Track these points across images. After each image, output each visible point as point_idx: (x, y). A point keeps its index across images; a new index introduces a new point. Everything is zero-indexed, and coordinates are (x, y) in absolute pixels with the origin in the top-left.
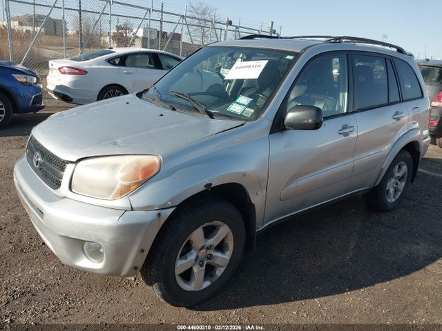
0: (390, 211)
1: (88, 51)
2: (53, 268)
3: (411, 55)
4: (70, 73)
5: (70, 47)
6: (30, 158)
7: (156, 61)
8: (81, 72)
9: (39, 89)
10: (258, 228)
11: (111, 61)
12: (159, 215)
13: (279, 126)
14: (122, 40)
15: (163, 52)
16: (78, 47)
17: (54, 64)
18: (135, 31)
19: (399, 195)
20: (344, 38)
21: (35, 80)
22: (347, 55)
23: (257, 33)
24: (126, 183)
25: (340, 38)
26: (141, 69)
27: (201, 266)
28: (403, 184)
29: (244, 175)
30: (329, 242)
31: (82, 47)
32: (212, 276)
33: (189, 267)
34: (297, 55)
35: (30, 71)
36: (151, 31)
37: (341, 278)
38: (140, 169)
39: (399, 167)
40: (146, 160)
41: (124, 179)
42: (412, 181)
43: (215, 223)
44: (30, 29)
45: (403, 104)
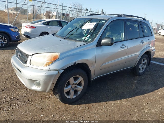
0: (141, 75)
1: (36, 20)
2: (24, 92)
3: (148, 21)
4: (29, 28)
5: (29, 19)
6: (17, 55)
7: (60, 24)
8: (34, 27)
9: (19, 34)
10: (92, 79)
11: (44, 24)
12: (59, 72)
13: (99, 44)
14: (48, 16)
15: (63, 20)
16: (32, 19)
17: (24, 25)
18: (53, 13)
19: (144, 70)
20: (123, 15)
21: (17, 30)
22: (124, 21)
23: (97, 13)
24: (48, 62)
25: (121, 15)
26: (54, 26)
27: (73, 90)
28: (145, 66)
29: (87, 60)
30: (118, 85)
31: (34, 19)
32: (76, 94)
33: (69, 90)
34: (106, 21)
35: (16, 27)
36: (59, 13)
37: (121, 96)
38: (53, 57)
39: (144, 60)
40: (55, 54)
41: (48, 60)
42: (149, 65)
43: (78, 76)
44: (15, 12)
45: (145, 38)
